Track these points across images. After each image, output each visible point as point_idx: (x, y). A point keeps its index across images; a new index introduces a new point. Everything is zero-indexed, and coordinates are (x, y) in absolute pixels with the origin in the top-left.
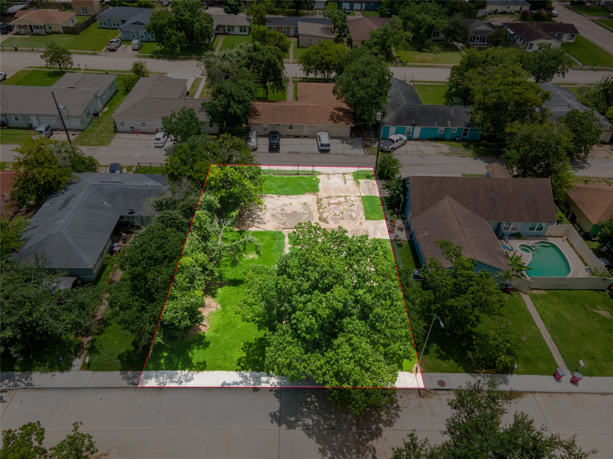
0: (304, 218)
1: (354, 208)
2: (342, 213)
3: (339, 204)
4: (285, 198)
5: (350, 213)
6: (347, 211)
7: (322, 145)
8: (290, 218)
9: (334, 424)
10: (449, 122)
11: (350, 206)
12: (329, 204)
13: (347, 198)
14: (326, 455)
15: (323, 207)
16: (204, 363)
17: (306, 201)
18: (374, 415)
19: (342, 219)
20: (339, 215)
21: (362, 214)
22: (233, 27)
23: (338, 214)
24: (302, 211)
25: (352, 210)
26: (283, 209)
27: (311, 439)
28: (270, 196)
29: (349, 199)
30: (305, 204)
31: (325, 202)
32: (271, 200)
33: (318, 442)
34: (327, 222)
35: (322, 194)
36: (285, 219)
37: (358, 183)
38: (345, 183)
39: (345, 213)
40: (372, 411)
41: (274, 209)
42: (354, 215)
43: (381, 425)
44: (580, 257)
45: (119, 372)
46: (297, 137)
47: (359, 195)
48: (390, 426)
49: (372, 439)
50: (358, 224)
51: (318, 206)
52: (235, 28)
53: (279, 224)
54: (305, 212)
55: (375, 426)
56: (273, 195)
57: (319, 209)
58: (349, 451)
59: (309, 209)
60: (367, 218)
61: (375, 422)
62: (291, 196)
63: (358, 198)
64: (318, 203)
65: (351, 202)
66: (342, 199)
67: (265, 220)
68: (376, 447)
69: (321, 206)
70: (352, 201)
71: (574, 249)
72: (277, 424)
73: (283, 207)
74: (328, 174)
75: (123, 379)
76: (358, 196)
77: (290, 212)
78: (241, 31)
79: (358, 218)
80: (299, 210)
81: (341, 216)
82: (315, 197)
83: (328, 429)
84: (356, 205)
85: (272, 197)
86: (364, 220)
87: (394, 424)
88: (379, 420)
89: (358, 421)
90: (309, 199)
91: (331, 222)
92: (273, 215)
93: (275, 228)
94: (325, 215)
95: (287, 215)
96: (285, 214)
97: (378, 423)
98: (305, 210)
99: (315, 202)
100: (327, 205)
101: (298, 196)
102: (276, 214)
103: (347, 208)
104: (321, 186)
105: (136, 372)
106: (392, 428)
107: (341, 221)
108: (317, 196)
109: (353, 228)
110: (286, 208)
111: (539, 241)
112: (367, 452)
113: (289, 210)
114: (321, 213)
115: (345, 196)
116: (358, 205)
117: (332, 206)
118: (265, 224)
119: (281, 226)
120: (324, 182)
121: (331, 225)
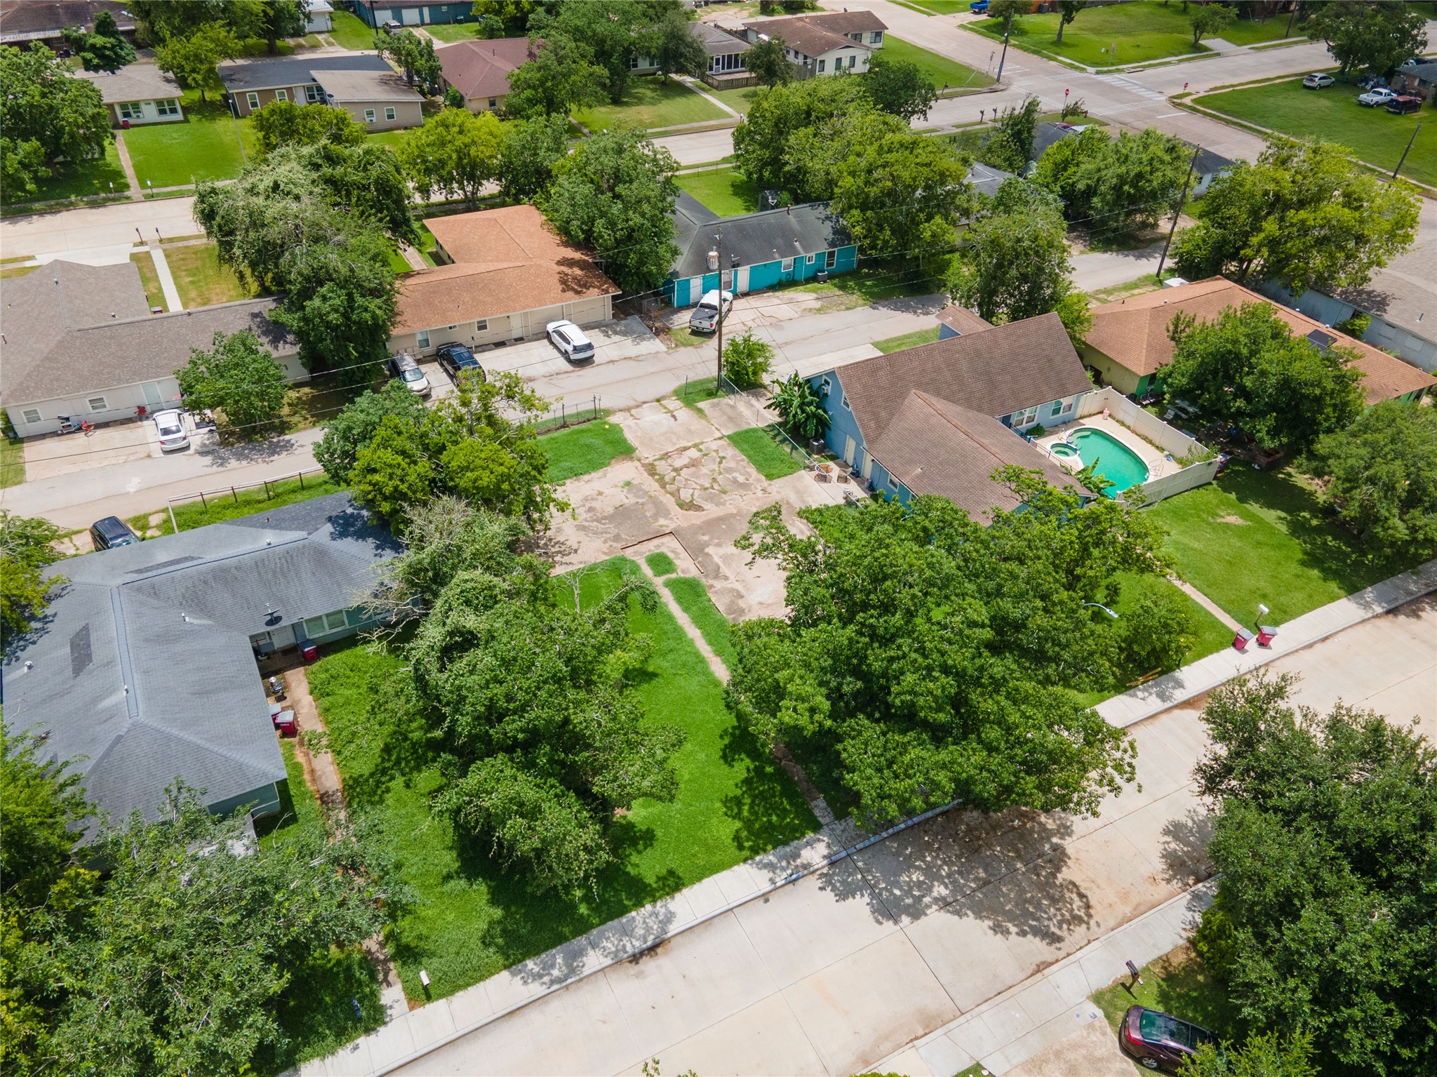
0: (648, 514)
1: (730, 464)
2: (714, 480)
3: (693, 464)
4: (576, 484)
5: (729, 476)
6: (720, 473)
7: (576, 349)
8: (620, 524)
9: (982, 874)
10: (797, 244)
11: (720, 463)
12: (676, 470)
13: (701, 447)
14: (1008, 933)
15: (667, 479)
16: (671, 873)
17: (625, 478)
18: (1033, 827)
19: (724, 492)
20: (712, 488)
21: (752, 470)
22: (136, 105)
23: (708, 485)
24: (632, 500)
25: (729, 470)
26: (591, 509)
27: (965, 918)
29: (707, 449)
30: (628, 484)
31: (662, 467)
33: (978, 915)
34: (699, 508)
35: (647, 454)
36: (611, 528)
37: (700, 411)
38: (673, 416)
39: (720, 478)
40: (1025, 824)
42: (741, 479)
43: (1055, 840)
44: (1145, 438)
45: (505, 974)
46: (500, 344)
47: (718, 435)
48: (1070, 836)
49: (1058, 869)
50: (760, 494)
51: (657, 481)
52: (143, 107)
53: (605, 542)
54: (640, 501)
55: (1047, 846)
57: (663, 487)
58: (1038, 906)
59: (646, 493)
60: (769, 477)
61: (1043, 838)
62: (586, 477)
63: (722, 442)
64: (652, 475)
65: (714, 454)
66: (693, 453)
67: (572, 544)
68: (1074, 879)
69: (662, 479)
70: (716, 451)
71: (1128, 428)
72: (891, 922)
73: (587, 505)
74: (628, 410)
75: (525, 983)
76: (720, 439)
77: (610, 510)
78: (162, 112)
79: (751, 481)
80: (626, 501)
81: (716, 486)
82: (637, 464)
83: (979, 888)
84: (728, 457)
86: (766, 483)
87: (1074, 828)
88: (1046, 834)
89: (1017, 851)
90: (627, 471)
91: (707, 505)
92: (582, 528)
93: (605, 553)
94: (685, 495)
95: (610, 518)
96: (605, 518)
97: (1048, 839)
98: (637, 497)
99: (646, 474)
100: (674, 474)
101: (600, 473)
102: (586, 524)
103: (715, 467)
104: (630, 438)
105: (543, 956)
106: (1075, 837)
107: (725, 497)
108: (639, 460)
109: (757, 503)
110: (595, 504)
111: (1072, 430)
112: (1067, 895)
113: (605, 507)
114: (675, 494)
115: (695, 446)
116: (734, 457)
117: (684, 472)
118: (576, 551)
119: (615, 544)
120: (629, 427)
121: (712, 511)
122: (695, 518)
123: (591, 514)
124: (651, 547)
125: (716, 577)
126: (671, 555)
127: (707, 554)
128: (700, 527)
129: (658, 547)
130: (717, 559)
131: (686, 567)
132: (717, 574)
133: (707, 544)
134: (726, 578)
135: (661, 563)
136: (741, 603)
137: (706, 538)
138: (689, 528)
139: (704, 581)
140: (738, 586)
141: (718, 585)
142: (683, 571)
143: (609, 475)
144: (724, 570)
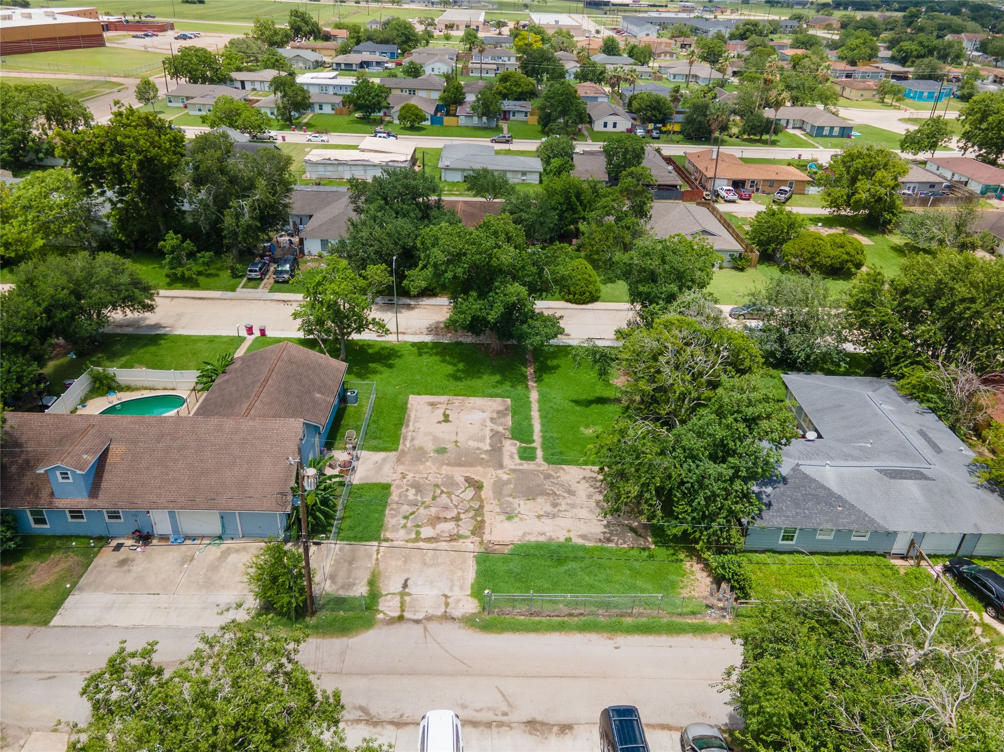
0: (512, 486)
1: (406, 509)
2: (434, 498)
4: (554, 536)
5: (419, 498)
6: (423, 503)
8: (539, 486)
11: (413, 513)
12: (457, 519)
13: (413, 536)
15: (472, 513)
17: (507, 525)
19: (437, 486)
20: (442, 492)
21: (394, 497)
24: (516, 501)
25: (414, 504)
26: (555, 505)
28: (589, 540)
29: (409, 533)
30: (510, 518)
31: (466, 527)
32: (585, 529)
34: (468, 480)
35: (470, 547)
36: (548, 485)
37: (372, 583)
38: (405, 585)
39: (428, 499)
41: (573, 506)
42: (413, 491)
50: (410, 477)
51: (482, 515)
54: (510, 499)
56: (580, 541)
57: (481, 507)
59: (500, 505)
60: (386, 487)
62: (542, 539)
63: (389, 535)
64: (483, 521)
65: (409, 524)
66: (426, 532)
67: (584, 485)
69: (475, 515)
70: (405, 526)
73: (556, 510)
74: (447, 617)
76: (386, 540)
77: (540, 500)
79: (406, 488)
80: (522, 502)
81: (439, 492)
82: (486, 537)
84: (400, 517)
85: (583, 537)
90: (502, 532)
91: (460, 479)
92: (571, 493)
93: (563, 469)
94: (470, 493)
95: (544, 493)
96: (548, 494)
98: (511, 503)
100: (462, 516)
102: (566, 495)
103: (422, 511)
104: (470, 573)
107: (439, 481)
109: (421, 467)
110: (548, 508)
113: (542, 504)
114: (477, 497)
115: (417, 540)
116: (393, 516)
117: (449, 515)
118: (584, 478)
119: (552, 473)
120: (462, 588)
121: (459, 474)
122: (476, 473)
123: (558, 501)
124: (526, 466)
125: (497, 432)
126: (516, 457)
127: (491, 446)
128: (481, 464)
129: (520, 464)
130: (488, 441)
131: (510, 447)
132: (495, 434)
133: (486, 452)
134: (492, 430)
135: (527, 455)
136: (495, 415)
137: (483, 456)
138: (489, 466)
139: (508, 434)
140: (489, 423)
141: (501, 429)
142: (515, 445)
143: (520, 533)
144: (488, 434)
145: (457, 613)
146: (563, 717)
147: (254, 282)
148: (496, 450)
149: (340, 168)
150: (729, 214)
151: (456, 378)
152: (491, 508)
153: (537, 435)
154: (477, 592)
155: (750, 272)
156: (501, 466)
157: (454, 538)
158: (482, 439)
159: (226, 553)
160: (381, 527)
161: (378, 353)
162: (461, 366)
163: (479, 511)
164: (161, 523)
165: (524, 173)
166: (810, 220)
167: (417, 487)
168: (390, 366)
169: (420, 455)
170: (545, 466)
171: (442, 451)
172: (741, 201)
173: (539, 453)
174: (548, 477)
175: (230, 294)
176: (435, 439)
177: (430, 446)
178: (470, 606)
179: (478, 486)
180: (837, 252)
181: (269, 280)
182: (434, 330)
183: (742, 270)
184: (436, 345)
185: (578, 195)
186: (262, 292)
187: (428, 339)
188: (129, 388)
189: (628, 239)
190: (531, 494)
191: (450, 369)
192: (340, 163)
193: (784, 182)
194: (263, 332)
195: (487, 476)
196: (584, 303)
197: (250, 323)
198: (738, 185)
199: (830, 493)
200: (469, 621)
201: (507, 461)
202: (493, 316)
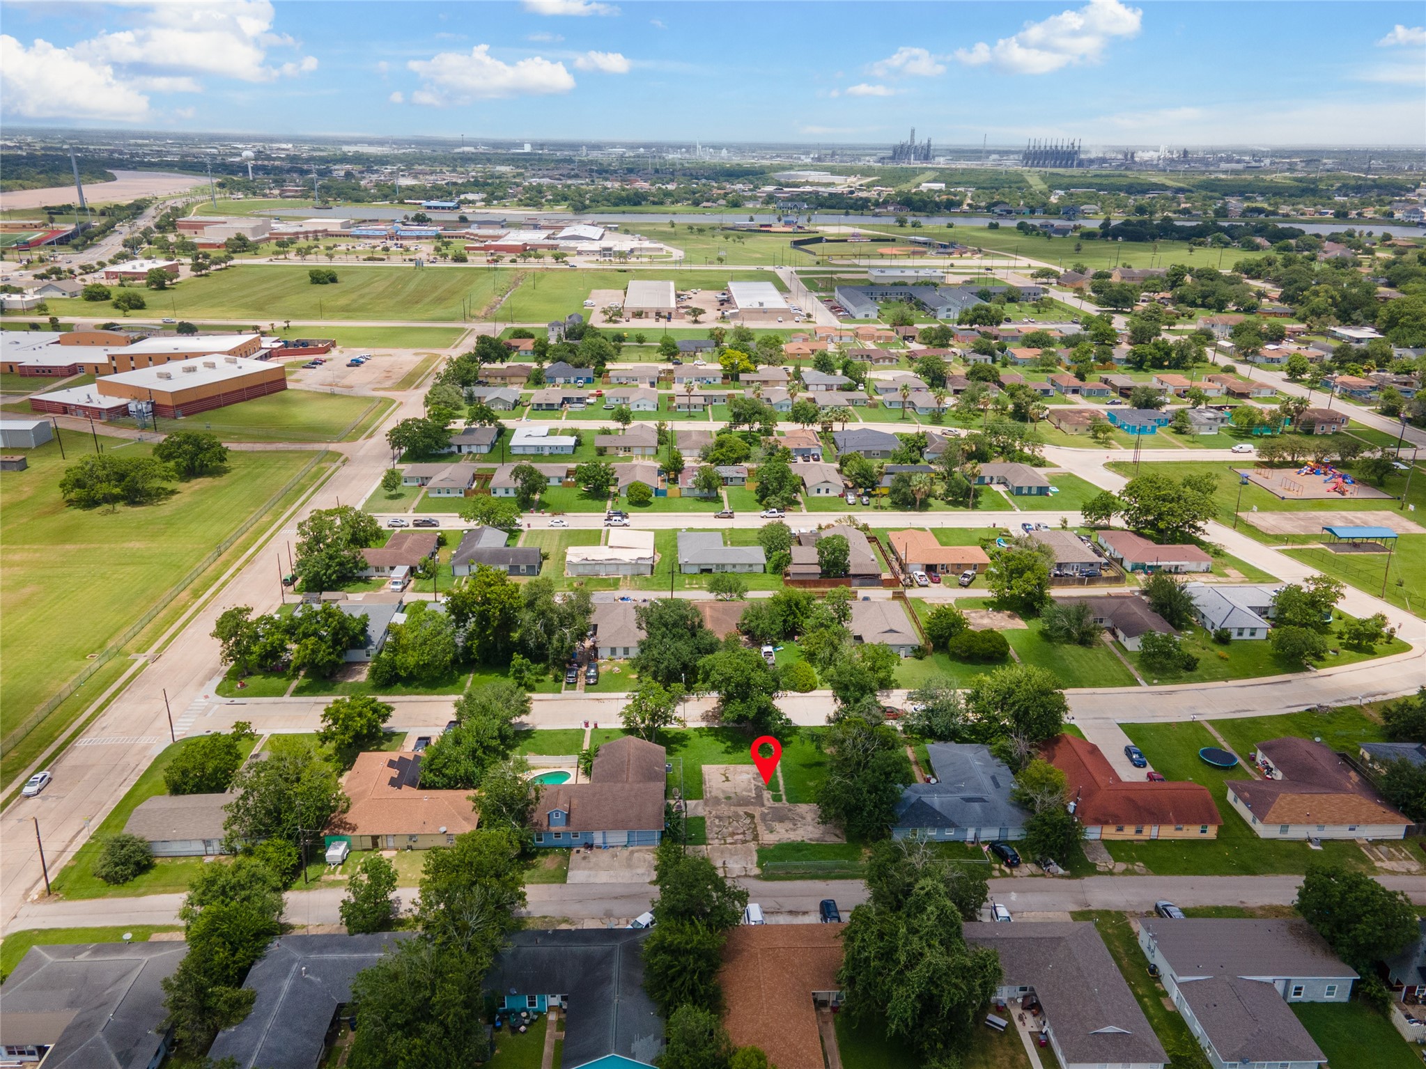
0: (771, 815)
1: (716, 829)
3: (732, 834)
4: (795, 840)
5: (721, 823)
6: (724, 826)
8: (785, 815)
12: (744, 833)
13: (722, 842)
15: (751, 830)
17: (771, 835)
19: (730, 817)
20: (733, 820)
21: (708, 823)
24: (774, 823)
25: (719, 826)
26: (795, 824)
29: (720, 841)
30: (771, 832)
31: (749, 837)
32: (811, 836)
34: (746, 813)
35: (753, 846)
36: (790, 815)
38: (724, 864)
39: (726, 824)
41: (805, 824)
42: (717, 821)
47: (709, 846)
50: (714, 812)
51: (757, 831)
54: (770, 822)
57: (756, 827)
59: (765, 826)
60: (702, 818)
63: (710, 842)
64: (757, 834)
65: (719, 836)
66: (729, 840)
67: (810, 813)
69: (753, 831)
70: (717, 838)
74: (746, 876)
76: (709, 844)
77: (787, 822)
80: (777, 824)
81: (731, 820)
82: (761, 841)
84: (714, 833)
86: (707, 816)
90: (768, 838)
91: (741, 813)
92: (803, 818)
93: (798, 806)
94: (748, 821)
95: (788, 819)
96: (791, 819)
98: (771, 824)
100: (746, 832)
101: (781, 841)
102: (800, 819)
103: (724, 830)
104: (755, 857)
107: (731, 815)
108: (758, 844)
109: (719, 807)
110: (791, 826)
113: (789, 825)
114: (752, 822)
115: (725, 844)
116: (710, 833)
117: (739, 831)
118: (810, 810)
119: (792, 808)
120: (752, 864)
121: (741, 811)
122: (750, 809)
123: (796, 822)
124: (777, 805)
125: (758, 786)
126: (771, 800)
127: (755, 794)
128: (752, 805)
129: (774, 804)
130: (753, 791)
131: (767, 795)
132: (757, 788)
133: (754, 798)
134: (755, 785)
135: (777, 798)
136: (753, 775)
137: (752, 800)
138: (757, 805)
139: (764, 787)
140: (752, 780)
141: (760, 784)
142: (770, 793)
143: (778, 839)
144: (753, 787)
145: (752, 874)
146: (804, 909)
147: (572, 685)
148: (759, 797)
149: (597, 568)
150: (919, 601)
151: (727, 752)
152: (761, 829)
153: (782, 787)
154: (759, 865)
155: (928, 658)
156: (763, 805)
157: (744, 842)
158: (750, 791)
159: (632, 853)
160: (705, 838)
161: (674, 737)
162: (729, 744)
163: (755, 829)
164: (598, 838)
165: (751, 565)
166: (985, 603)
167: (720, 818)
168: (685, 746)
169: (717, 801)
170: (787, 805)
171: (728, 798)
172: (932, 585)
173: (784, 797)
174: (790, 810)
175: (557, 696)
176: (723, 792)
177: (721, 796)
178: (757, 871)
179: (752, 817)
180: (987, 645)
181: (582, 681)
182: (705, 717)
183: (921, 658)
184: (710, 729)
185: (797, 605)
186: (579, 692)
187: (704, 724)
188: (534, 768)
189: (836, 641)
190: (781, 820)
191: (722, 747)
192: (598, 563)
193: (968, 566)
194: (596, 726)
195: (757, 811)
196: (806, 691)
197: (587, 719)
198: (930, 569)
199: (935, 811)
200: (757, 877)
201: (766, 802)
202: (751, 715)
